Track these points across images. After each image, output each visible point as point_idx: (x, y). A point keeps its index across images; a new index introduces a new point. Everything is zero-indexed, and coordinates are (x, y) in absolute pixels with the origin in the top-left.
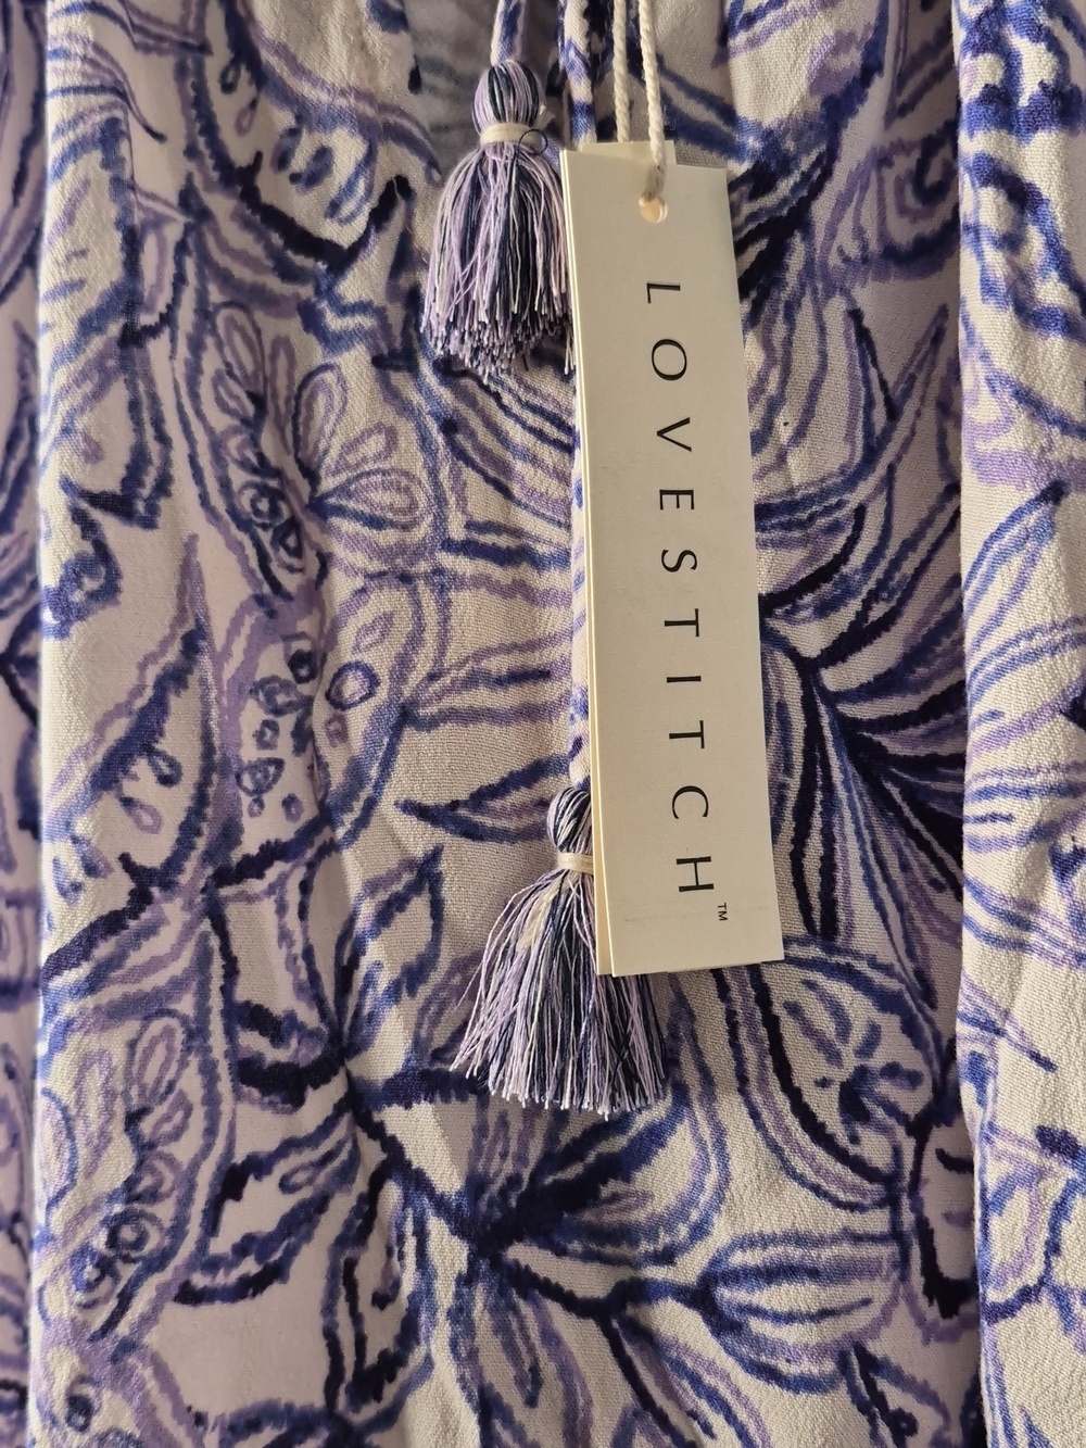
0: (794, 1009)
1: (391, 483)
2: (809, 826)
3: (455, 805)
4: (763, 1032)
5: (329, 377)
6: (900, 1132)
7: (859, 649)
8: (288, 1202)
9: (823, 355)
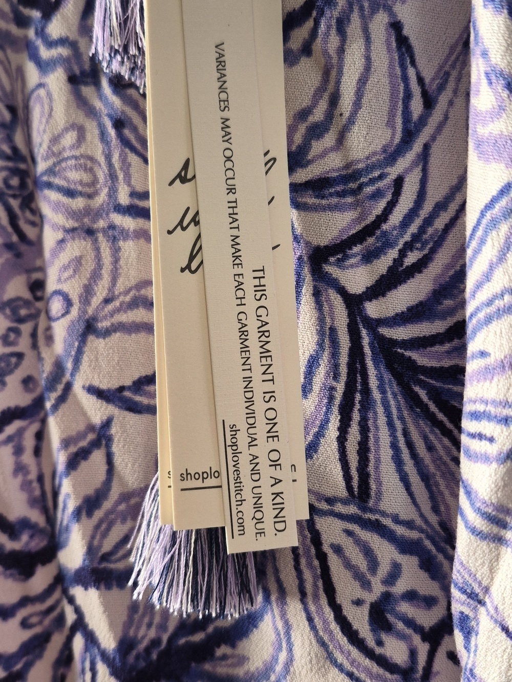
0: (338, 550)
1: (81, 165)
2: (350, 419)
3: (122, 389)
4: (316, 563)
5: (42, 92)
6: (417, 639)
7: (396, 287)
8: (26, 635)
9: (368, 58)
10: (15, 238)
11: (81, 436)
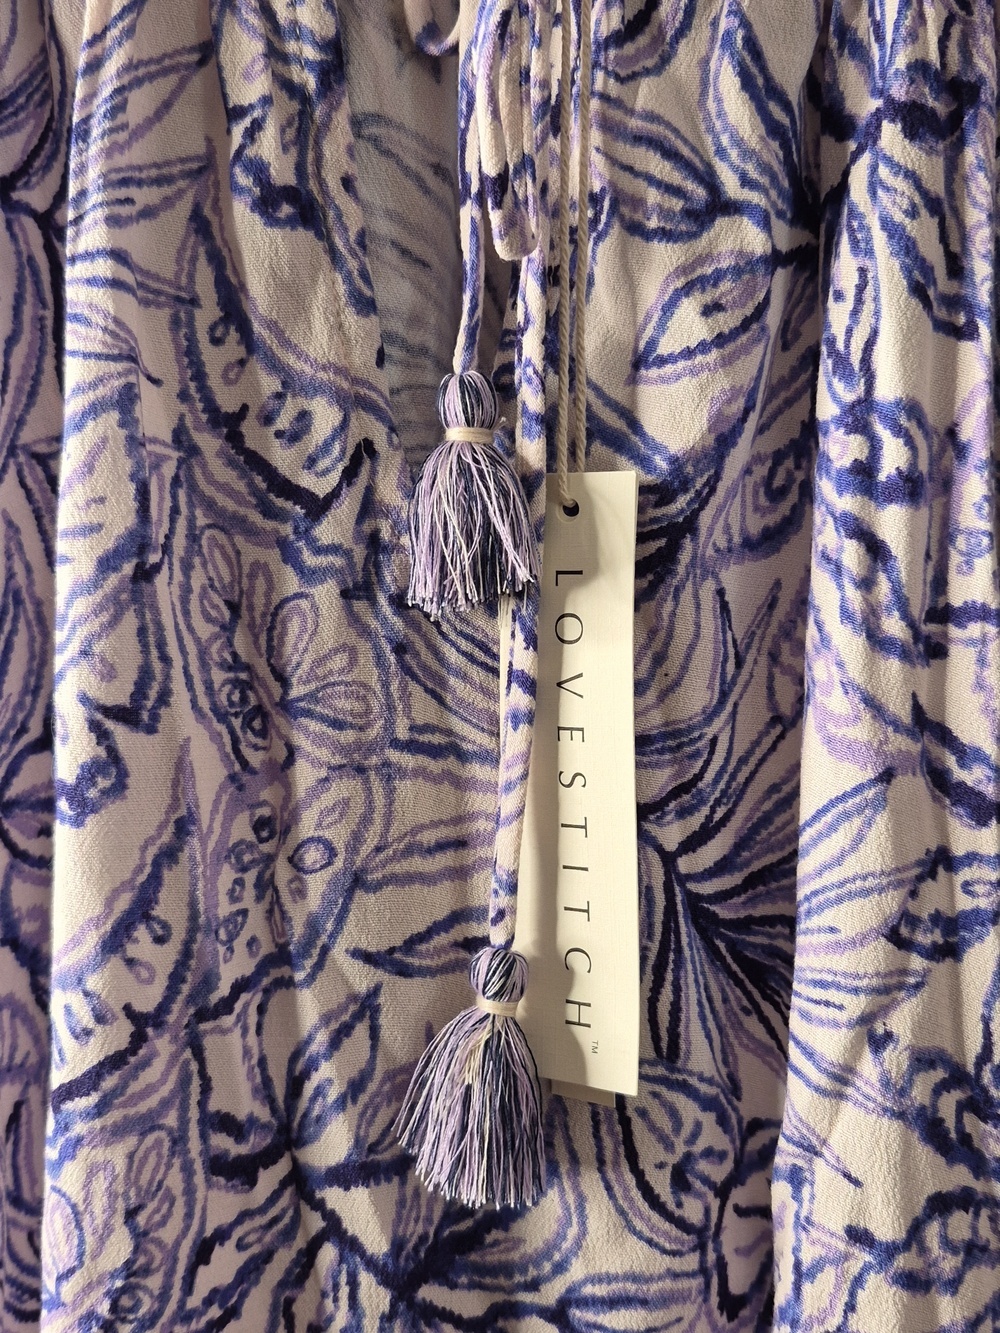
0: (644, 1113)
1: (352, 692)
2: (664, 980)
3: (392, 950)
4: (618, 1128)
5: (304, 604)
6: (710, 1195)
7: (706, 843)
8: (245, 1256)
9: (698, 625)
10: (237, 767)
11: (343, 1009)
